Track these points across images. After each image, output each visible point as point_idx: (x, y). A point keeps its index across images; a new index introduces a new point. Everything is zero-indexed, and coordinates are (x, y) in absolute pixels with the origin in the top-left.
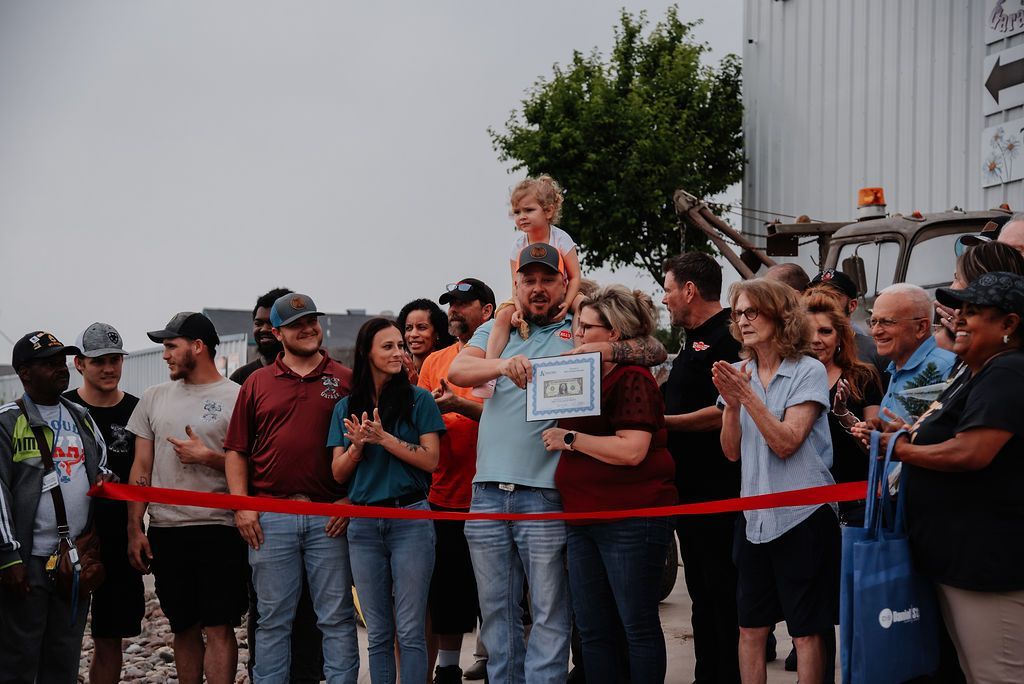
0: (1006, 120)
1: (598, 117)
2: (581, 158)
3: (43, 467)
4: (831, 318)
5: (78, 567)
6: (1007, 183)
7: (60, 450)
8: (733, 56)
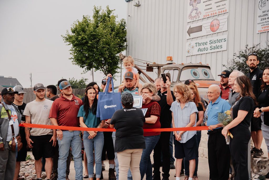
0: (192, 41)
1: (91, 32)
2: (87, 42)
3: (9, 119)
4: (193, 91)
5: (17, 144)
6: (192, 56)
7: (12, 116)
8: (123, 19)
